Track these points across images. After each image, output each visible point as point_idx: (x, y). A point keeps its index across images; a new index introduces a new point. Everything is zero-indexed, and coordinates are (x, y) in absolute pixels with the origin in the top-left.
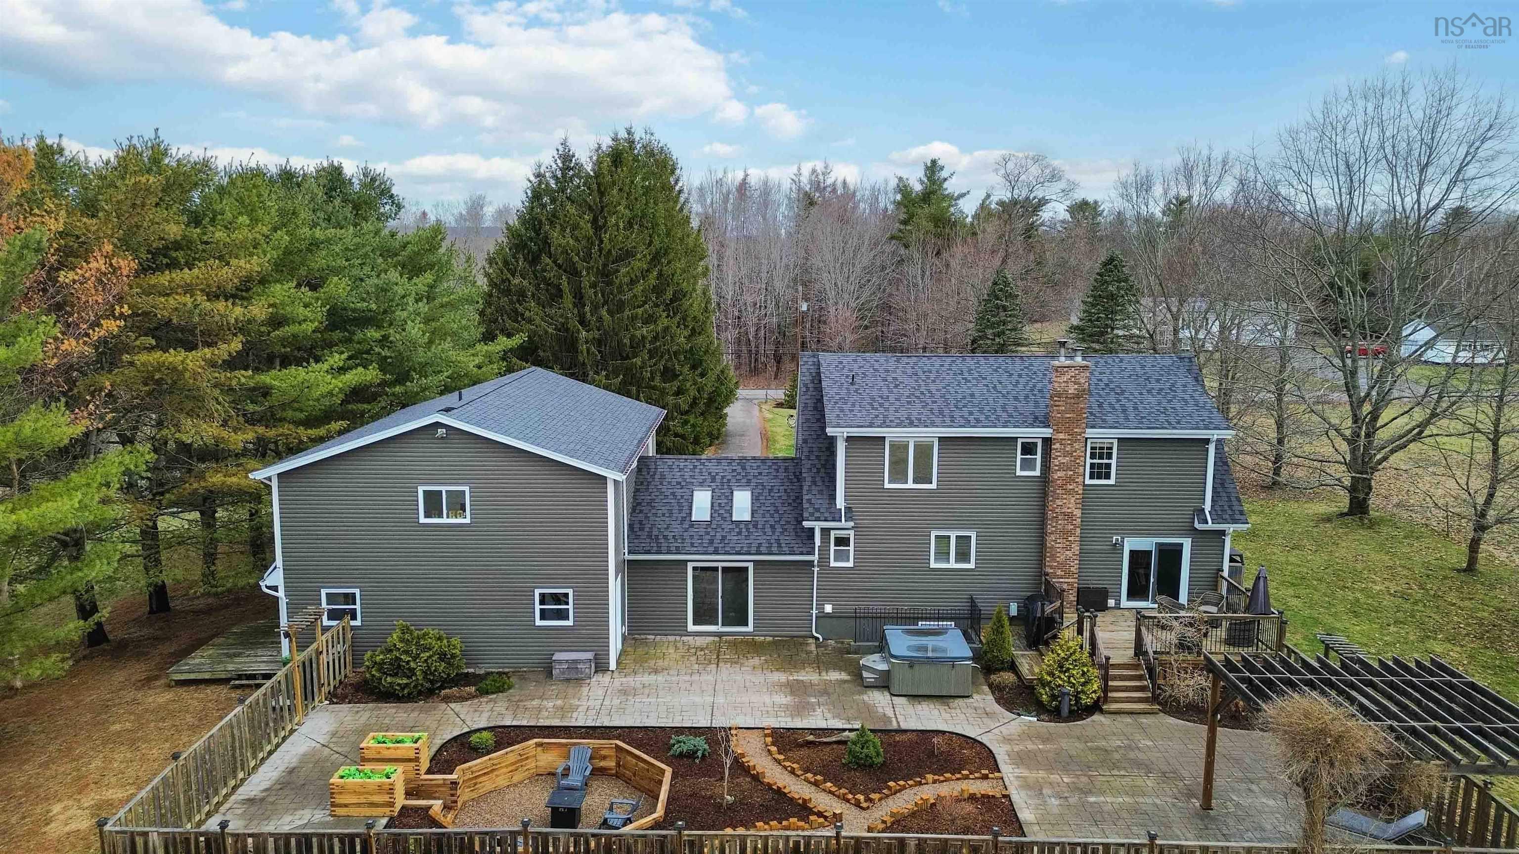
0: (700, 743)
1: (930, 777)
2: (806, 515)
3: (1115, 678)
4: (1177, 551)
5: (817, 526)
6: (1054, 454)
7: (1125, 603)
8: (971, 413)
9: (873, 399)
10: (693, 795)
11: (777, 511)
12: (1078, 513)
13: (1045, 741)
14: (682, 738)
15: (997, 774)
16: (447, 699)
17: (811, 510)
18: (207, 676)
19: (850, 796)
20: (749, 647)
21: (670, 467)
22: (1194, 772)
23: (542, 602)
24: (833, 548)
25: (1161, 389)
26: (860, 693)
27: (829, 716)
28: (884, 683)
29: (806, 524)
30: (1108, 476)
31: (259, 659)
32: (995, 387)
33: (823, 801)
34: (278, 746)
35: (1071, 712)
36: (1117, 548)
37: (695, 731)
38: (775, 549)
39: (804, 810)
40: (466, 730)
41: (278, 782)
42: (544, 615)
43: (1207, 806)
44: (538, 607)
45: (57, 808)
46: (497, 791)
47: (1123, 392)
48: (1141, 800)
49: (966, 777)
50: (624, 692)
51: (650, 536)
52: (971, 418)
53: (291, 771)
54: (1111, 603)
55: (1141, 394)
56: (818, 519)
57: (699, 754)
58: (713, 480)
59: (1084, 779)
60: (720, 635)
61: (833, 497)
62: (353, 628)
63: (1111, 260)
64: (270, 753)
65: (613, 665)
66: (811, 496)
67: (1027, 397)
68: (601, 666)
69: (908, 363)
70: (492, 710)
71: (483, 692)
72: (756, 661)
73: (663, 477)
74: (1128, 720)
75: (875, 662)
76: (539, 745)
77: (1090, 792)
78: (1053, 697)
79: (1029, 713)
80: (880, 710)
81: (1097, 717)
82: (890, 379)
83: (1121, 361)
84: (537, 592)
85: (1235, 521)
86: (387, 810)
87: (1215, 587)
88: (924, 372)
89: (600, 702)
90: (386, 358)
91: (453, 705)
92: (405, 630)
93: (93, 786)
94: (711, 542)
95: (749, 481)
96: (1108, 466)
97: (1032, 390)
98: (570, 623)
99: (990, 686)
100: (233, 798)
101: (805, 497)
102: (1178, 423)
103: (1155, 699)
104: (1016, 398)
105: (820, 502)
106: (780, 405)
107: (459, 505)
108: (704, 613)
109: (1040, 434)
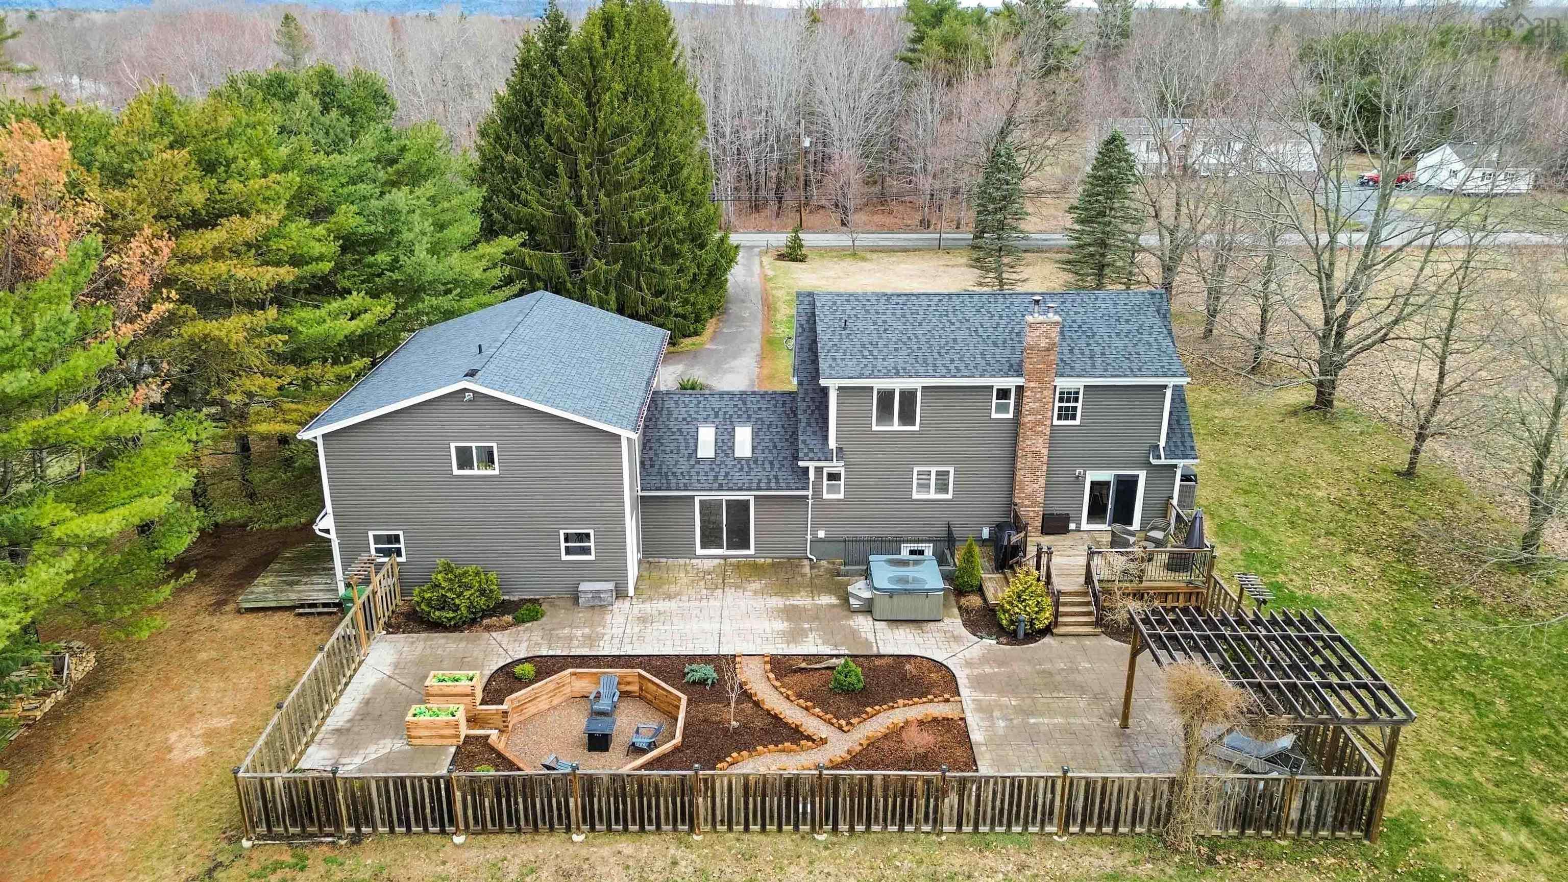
0: (708, 671)
1: (901, 702)
2: (801, 455)
3: (1065, 604)
4: (1133, 481)
5: (812, 465)
6: (1025, 400)
7: (1085, 526)
8: (952, 361)
9: (863, 346)
10: (705, 720)
11: (775, 447)
12: (1045, 451)
13: (1001, 664)
14: (694, 666)
15: (957, 698)
16: (488, 628)
17: (806, 450)
18: (273, 604)
19: (835, 721)
20: (750, 570)
21: (676, 403)
22: (1117, 698)
23: (566, 540)
24: (825, 482)
25: (1130, 331)
26: (847, 618)
27: (819, 641)
28: (868, 609)
29: (801, 464)
30: (1074, 417)
31: (316, 587)
32: (976, 331)
33: (812, 724)
34: (351, 677)
35: (1026, 634)
36: (1079, 480)
37: (706, 659)
38: (773, 485)
39: (796, 735)
40: (510, 660)
41: (357, 713)
42: (568, 551)
43: (1125, 725)
44: (563, 545)
45: (173, 737)
46: (540, 714)
47: (1094, 334)
48: (1072, 720)
49: (931, 701)
50: (643, 620)
51: (659, 473)
52: (952, 367)
53: (367, 702)
54: (1072, 526)
55: (1110, 337)
56: (811, 460)
57: (709, 682)
58: (716, 416)
59: (1028, 701)
60: (725, 558)
61: (826, 438)
62: (399, 564)
63: (1111, 142)
64: (346, 684)
65: (631, 592)
66: (806, 438)
67: (1005, 342)
68: (620, 593)
69: (897, 303)
70: (529, 640)
71: (519, 621)
72: (756, 585)
73: (670, 414)
74: (1073, 642)
75: (859, 589)
76: (572, 674)
77: (1032, 714)
78: (1012, 622)
79: (990, 635)
80: (863, 635)
81: (1047, 640)
82: (880, 322)
83: (1096, 299)
84: (562, 532)
85: (1185, 456)
86: (454, 741)
87: (1165, 515)
88: (912, 313)
89: (622, 630)
90: (397, 281)
91: (494, 634)
92: (448, 569)
93: (198, 715)
94: (716, 478)
95: (749, 417)
96: (1075, 409)
97: (1010, 334)
98: (592, 557)
99: (960, 608)
100: (323, 728)
101: (801, 438)
102: (1140, 370)
103: (1098, 623)
104: (995, 344)
105: (814, 443)
106: (781, 257)
107: (488, 458)
108: (710, 538)
109: (1010, 383)
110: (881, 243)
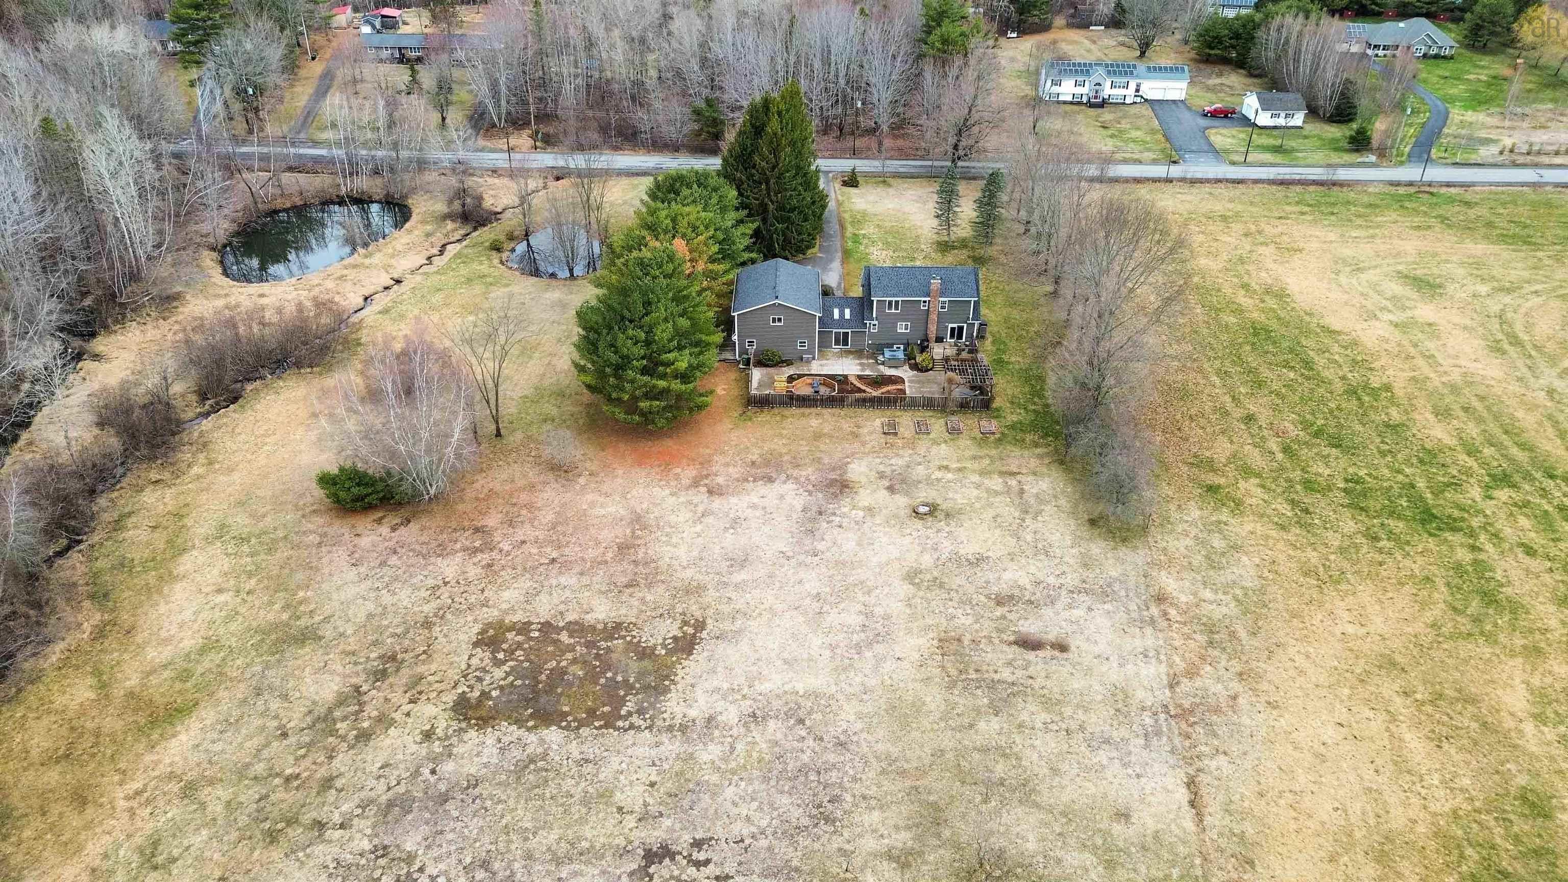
0: (841, 378)
1: (890, 385)
2: (865, 319)
3: (936, 362)
4: (963, 327)
5: (868, 322)
6: (931, 304)
7: (947, 340)
8: (911, 292)
9: (884, 286)
10: (842, 388)
11: (857, 315)
12: (937, 319)
13: (917, 377)
14: (837, 377)
15: (904, 384)
16: (781, 367)
19: (873, 389)
20: (849, 352)
21: (827, 301)
23: (799, 343)
24: (872, 327)
25: (964, 282)
26: (877, 366)
27: (870, 371)
28: (883, 363)
29: (865, 322)
30: (945, 309)
31: (728, 354)
32: (919, 281)
33: (868, 390)
34: (752, 376)
36: (946, 327)
37: (840, 375)
38: (856, 327)
39: (864, 391)
40: (790, 374)
41: (759, 384)
42: (799, 346)
47: (954, 283)
48: (931, 389)
49: (898, 385)
50: (823, 365)
51: (824, 325)
52: (910, 294)
53: (759, 381)
54: (944, 340)
55: (958, 284)
57: (842, 380)
58: (839, 305)
59: (921, 384)
60: (842, 349)
61: (872, 313)
62: (756, 349)
64: (752, 378)
65: (818, 358)
66: (867, 314)
67: (925, 284)
68: (814, 358)
69: (896, 271)
70: (793, 370)
71: (788, 365)
72: (851, 356)
73: (825, 304)
74: (937, 372)
75: (881, 358)
76: (807, 378)
77: (922, 386)
78: (921, 367)
79: (915, 370)
80: (881, 370)
81: (930, 372)
82: (889, 277)
83: (957, 270)
84: (798, 341)
85: (978, 321)
86: (785, 390)
87: (972, 338)
88: (899, 274)
89: (817, 368)
91: (784, 368)
92: (768, 350)
94: (839, 325)
95: (849, 306)
96: (945, 306)
97: (927, 281)
98: (806, 348)
99: (908, 364)
100: (752, 386)
101: (865, 315)
102: (964, 296)
103: (944, 367)
104: (922, 285)
105: (869, 315)
106: (845, 184)
107: (780, 320)
108: (837, 343)
109: (927, 299)
110: (902, 170)
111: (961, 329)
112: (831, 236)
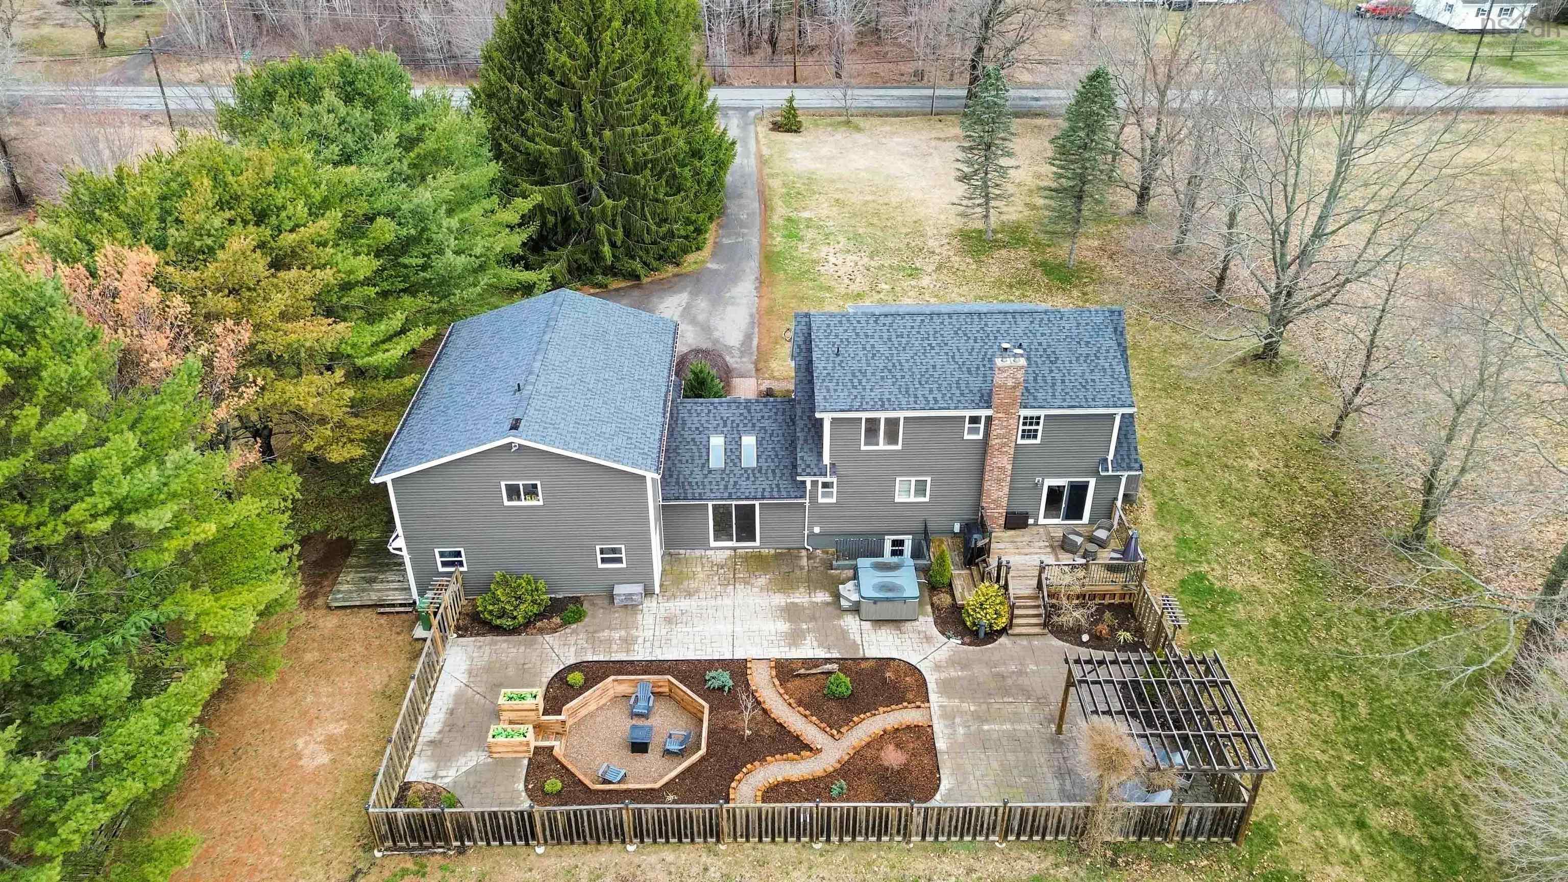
0: (724, 678)
1: (881, 709)
2: (799, 470)
3: (1019, 607)
4: (1084, 487)
5: (808, 480)
6: (993, 427)
7: (1042, 521)
8: (931, 391)
9: (854, 375)
10: (724, 728)
11: (777, 456)
12: (1010, 467)
13: (964, 667)
14: (713, 674)
15: (927, 705)
16: (541, 631)
17: (803, 466)
18: (358, 603)
19: (828, 729)
20: (758, 562)
21: (689, 411)
22: (1055, 708)
23: (602, 553)
24: (820, 489)
25: (1088, 355)
26: (839, 617)
27: (815, 644)
28: (856, 609)
29: (799, 478)
30: (1035, 437)
31: (392, 586)
32: (953, 357)
33: (810, 733)
34: (435, 686)
35: (986, 634)
36: (1038, 487)
37: (725, 664)
38: (775, 494)
39: (797, 744)
40: (562, 667)
41: (445, 724)
42: (604, 560)
43: (1059, 731)
44: (599, 556)
45: (300, 743)
46: (591, 715)
47: (1057, 358)
48: (1017, 727)
49: (906, 707)
50: (669, 620)
51: (677, 483)
52: (930, 398)
53: (451, 712)
54: (1031, 521)
55: (1070, 362)
56: (809, 474)
57: (726, 689)
58: (725, 426)
59: (984, 707)
60: (735, 549)
61: (820, 454)
62: (461, 573)
63: (1096, 76)
64: (433, 693)
65: (657, 590)
66: (804, 455)
67: (978, 368)
68: (649, 592)
69: (884, 325)
70: (576, 644)
71: (566, 623)
72: (762, 581)
73: (684, 423)
74: (1024, 642)
75: (848, 592)
76: (614, 681)
77: (986, 721)
78: (974, 624)
79: (956, 635)
80: (852, 637)
81: (1003, 640)
82: (868, 347)
83: (1061, 318)
84: (598, 548)
85: (1130, 469)
86: (527, 755)
87: (1110, 516)
88: (897, 336)
89: (651, 632)
90: (431, 279)
91: (547, 637)
92: (505, 582)
93: (316, 721)
94: (726, 487)
95: (754, 425)
96: (1036, 431)
97: (983, 359)
98: (624, 565)
99: (932, 605)
100: (420, 739)
101: (799, 455)
102: (1093, 400)
103: (1045, 625)
104: (969, 371)
105: (810, 459)
106: (777, 127)
107: (532, 491)
108: (722, 530)
109: (983, 413)
110: (877, 103)
111: (1079, 491)
112: (742, 225)
